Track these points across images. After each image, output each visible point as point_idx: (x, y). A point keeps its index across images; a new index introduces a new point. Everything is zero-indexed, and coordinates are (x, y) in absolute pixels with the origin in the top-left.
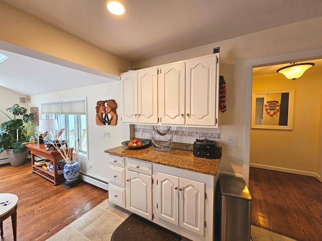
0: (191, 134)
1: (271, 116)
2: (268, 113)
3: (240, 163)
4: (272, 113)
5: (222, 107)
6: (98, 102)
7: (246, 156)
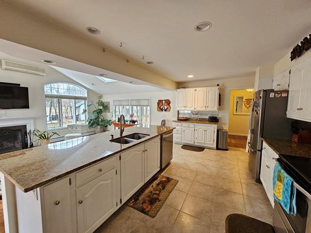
0: (206, 115)
1: (248, 108)
2: (246, 106)
3: (225, 124)
4: (248, 106)
5: (220, 104)
6: (159, 101)
7: (227, 121)
